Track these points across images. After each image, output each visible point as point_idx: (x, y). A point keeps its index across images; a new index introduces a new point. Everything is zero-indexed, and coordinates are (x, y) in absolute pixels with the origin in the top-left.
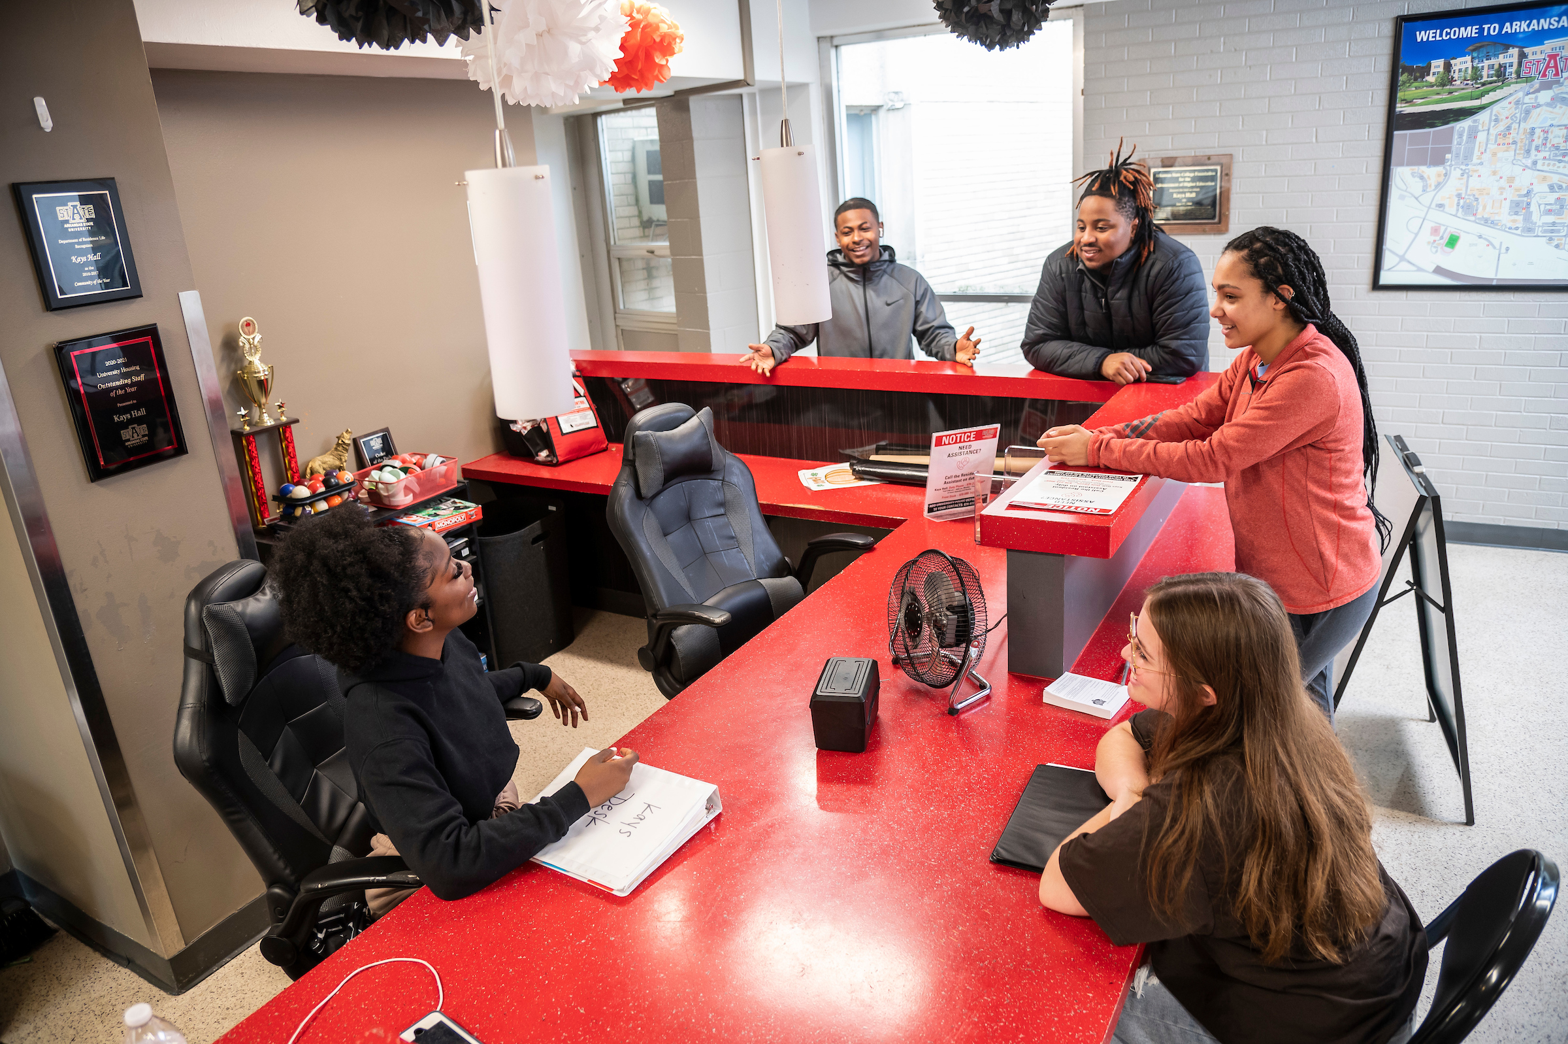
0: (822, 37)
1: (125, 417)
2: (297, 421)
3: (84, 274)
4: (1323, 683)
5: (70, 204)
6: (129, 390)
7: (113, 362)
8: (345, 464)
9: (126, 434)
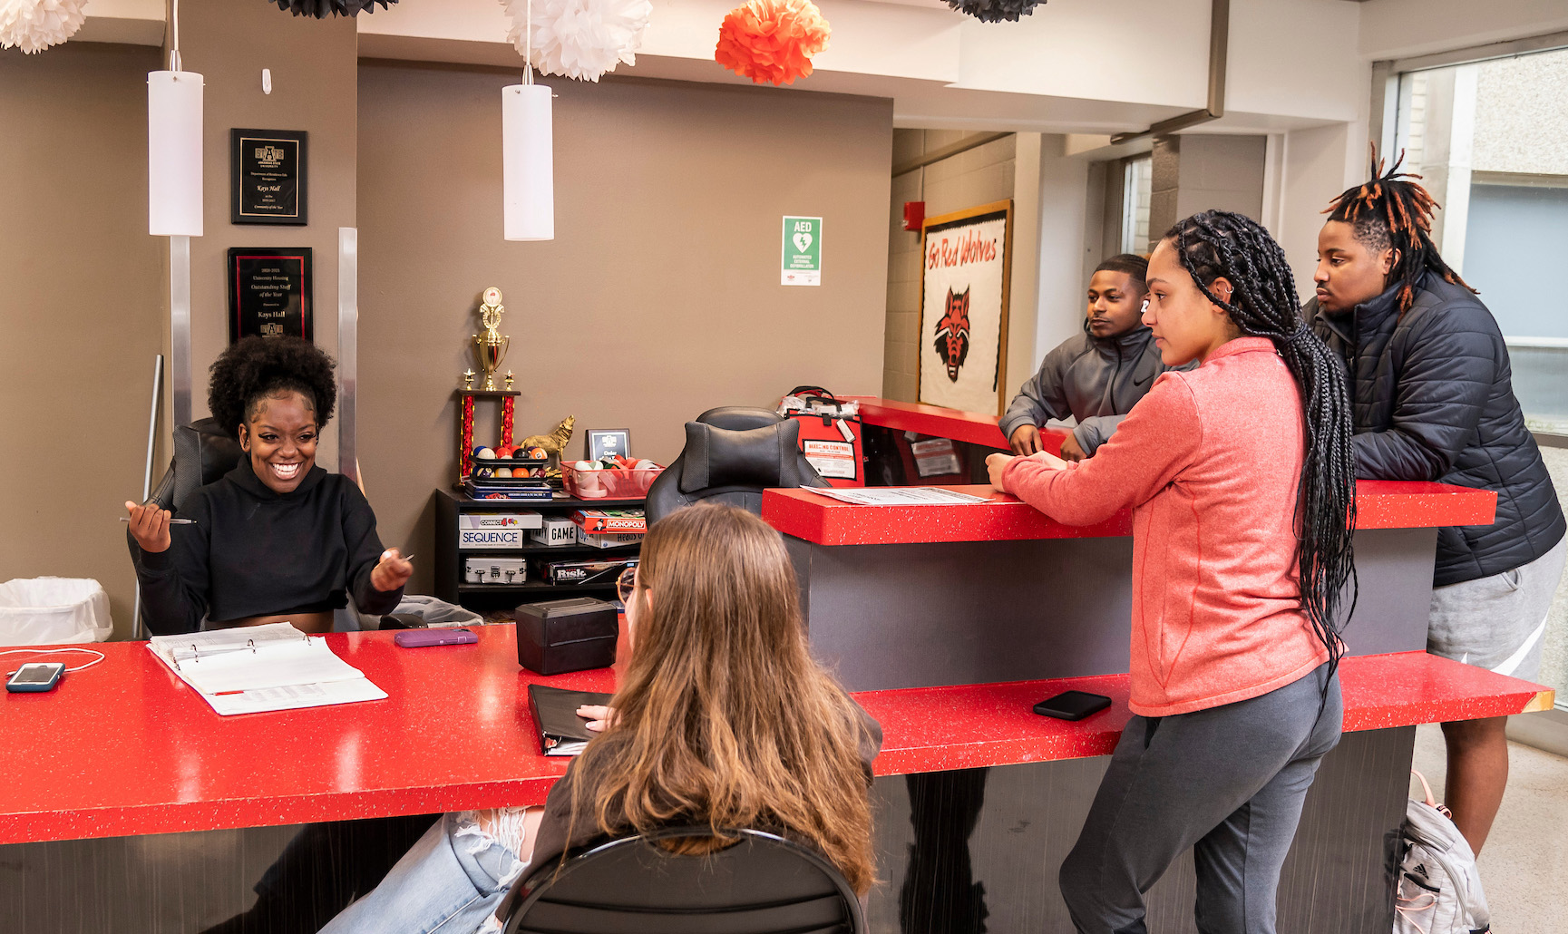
0: (1379, 62)
1: (266, 315)
2: (519, 394)
3: (264, 200)
4: (1241, 863)
5: (266, 147)
6: (275, 295)
7: (268, 270)
8: (562, 449)
9: (265, 328)
